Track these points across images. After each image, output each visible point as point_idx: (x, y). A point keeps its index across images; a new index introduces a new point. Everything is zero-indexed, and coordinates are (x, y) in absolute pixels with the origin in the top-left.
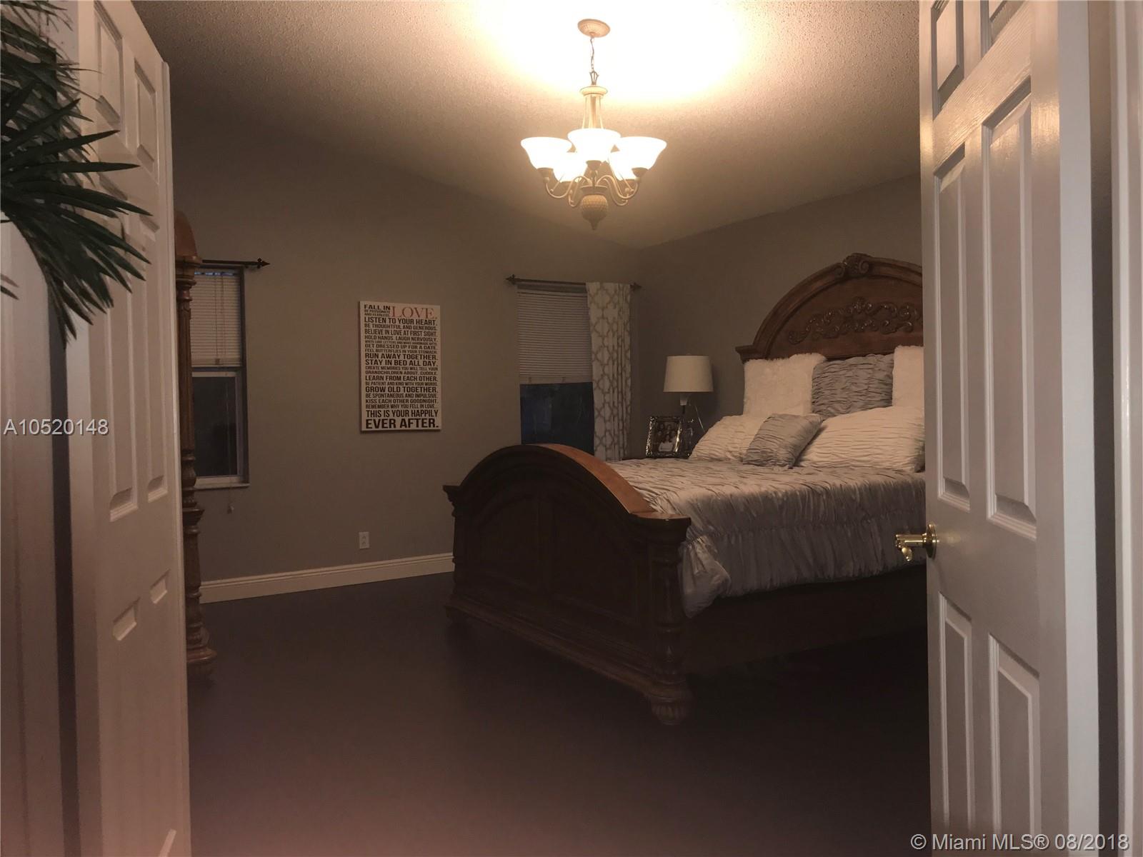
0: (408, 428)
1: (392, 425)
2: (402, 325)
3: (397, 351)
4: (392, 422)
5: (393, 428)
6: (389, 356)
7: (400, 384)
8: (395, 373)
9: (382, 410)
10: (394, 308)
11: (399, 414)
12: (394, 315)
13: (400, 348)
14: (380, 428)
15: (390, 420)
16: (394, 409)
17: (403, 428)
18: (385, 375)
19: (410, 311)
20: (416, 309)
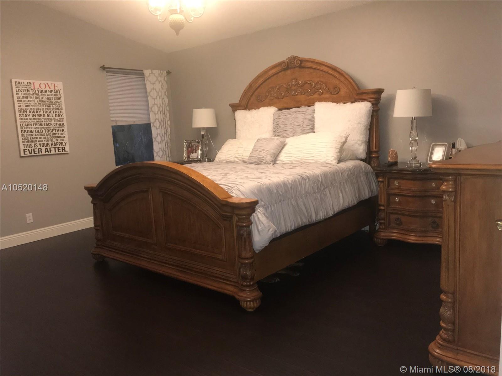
0: (49, 153)
1: (40, 152)
2: (40, 94)
3: (38, 109)
4: (40, 150)
5: (40, 154)
6: (33, 112)
7: (42, 128)
8: (38, 121)
9: (33, 143)
10: (34, 83)
11: (44, 145)
12: (34, 88)
13: (40, 107)
14: (33, 154)
15: (38, 149)
16: (40, 143)
17: (47, 153)
18: (32, 123)
19: (45, 86)
20: (47, 84)
